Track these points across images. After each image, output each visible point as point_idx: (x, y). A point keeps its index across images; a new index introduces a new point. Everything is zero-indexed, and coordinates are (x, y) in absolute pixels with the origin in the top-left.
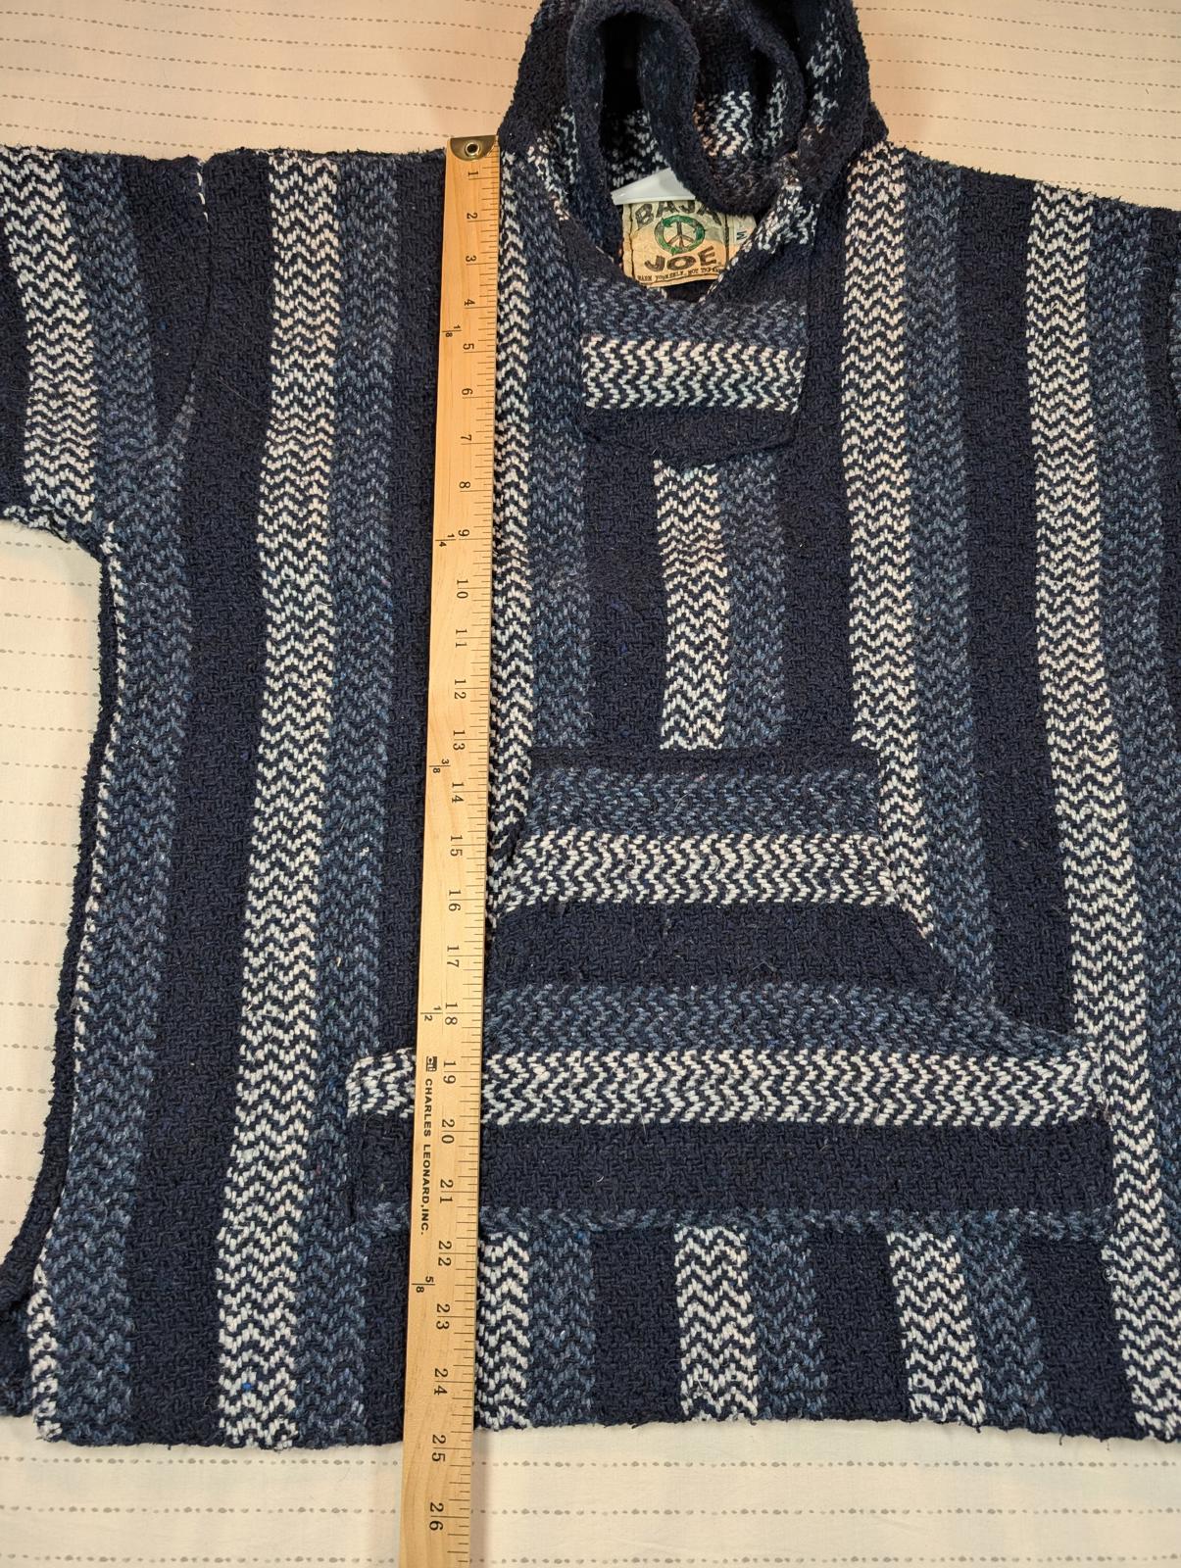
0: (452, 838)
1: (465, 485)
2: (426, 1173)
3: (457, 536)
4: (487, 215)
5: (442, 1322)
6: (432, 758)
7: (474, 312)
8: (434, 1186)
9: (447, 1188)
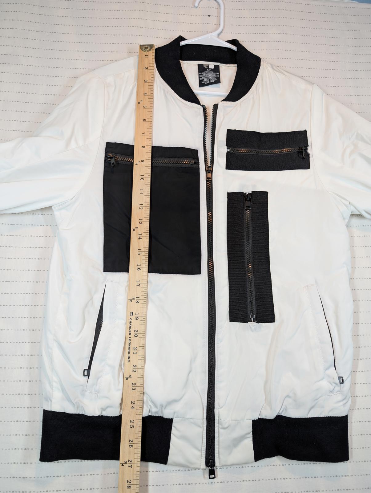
0: (138, 250)
1: (143, 147)
2: (129, 345)
3: (141, 162)
4: (151, 68)
5: (134, 388)
6: (133, 227)
7: (147, 97)
8: (132, 349)
9: (135, 350)
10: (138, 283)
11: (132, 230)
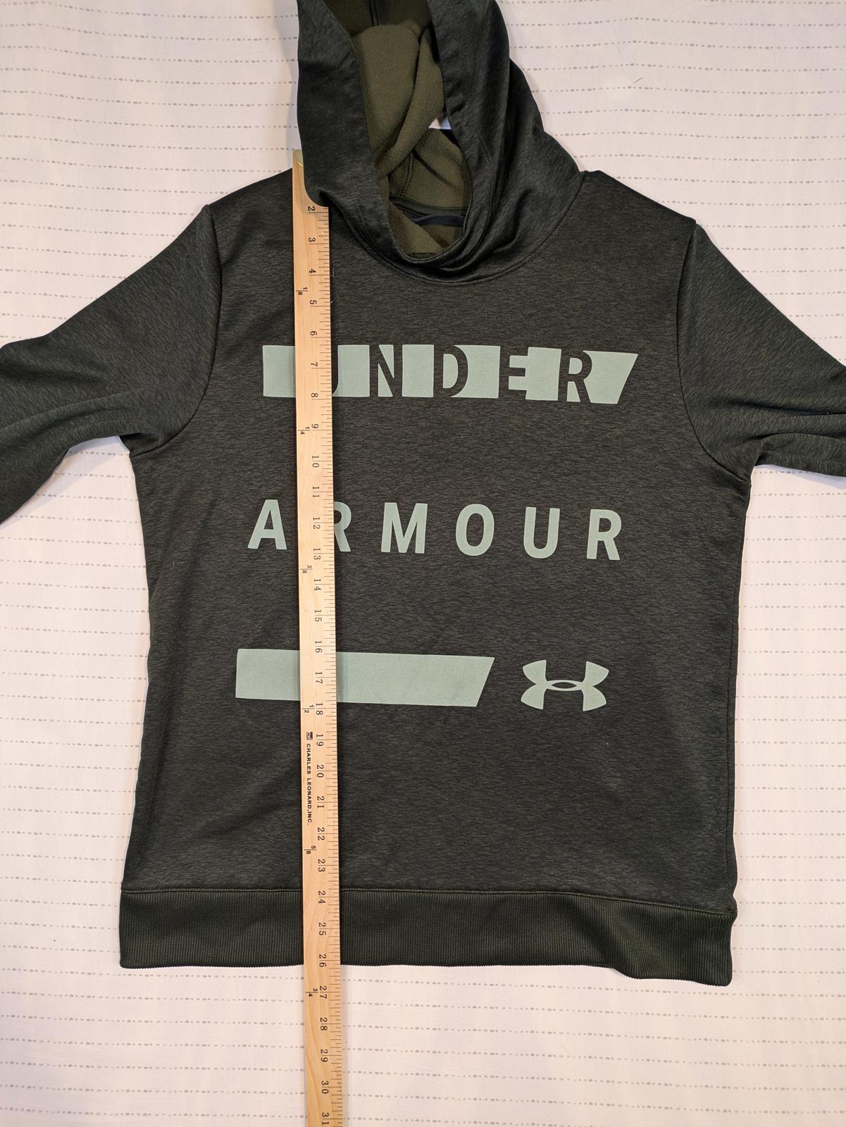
0: (315, 611)
1: (315, 395)
2: (309, 793)
3: (311, 428)
5: (322, 868)
7: (316, 279)
8: (314, 800)
9: (321, 801)
10: (318, 677)
11: (300, 572)
